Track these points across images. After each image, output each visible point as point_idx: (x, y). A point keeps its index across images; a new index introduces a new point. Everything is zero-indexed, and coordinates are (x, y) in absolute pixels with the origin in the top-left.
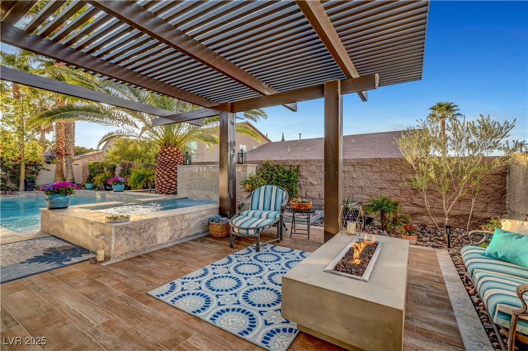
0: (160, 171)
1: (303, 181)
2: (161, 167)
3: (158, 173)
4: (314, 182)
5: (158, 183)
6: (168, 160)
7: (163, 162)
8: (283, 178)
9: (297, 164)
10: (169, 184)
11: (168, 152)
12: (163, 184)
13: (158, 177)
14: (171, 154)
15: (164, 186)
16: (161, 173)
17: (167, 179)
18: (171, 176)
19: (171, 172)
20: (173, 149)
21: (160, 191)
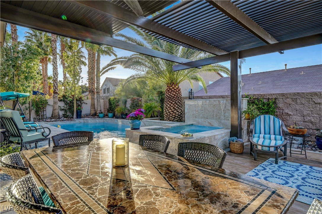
0: (168, 104)
1: (280, 112)
2: (168, 101)
3: (167, 106)
4: (290, 113)
5: (167, 113)
6: (173, 96)
7: (170, 97)
8: (263, 109)
9: (274, 97)
10: (174, 114)
11: (173, 90)
12: (170, 114)
13: (166, 108)
14: (175, 91)
15: (171, 115)
16: (169, 105)
17: (173, 110)
18: (175, 108)
19: (175, 104)
20: (176, 87)
21: (168, 119)
